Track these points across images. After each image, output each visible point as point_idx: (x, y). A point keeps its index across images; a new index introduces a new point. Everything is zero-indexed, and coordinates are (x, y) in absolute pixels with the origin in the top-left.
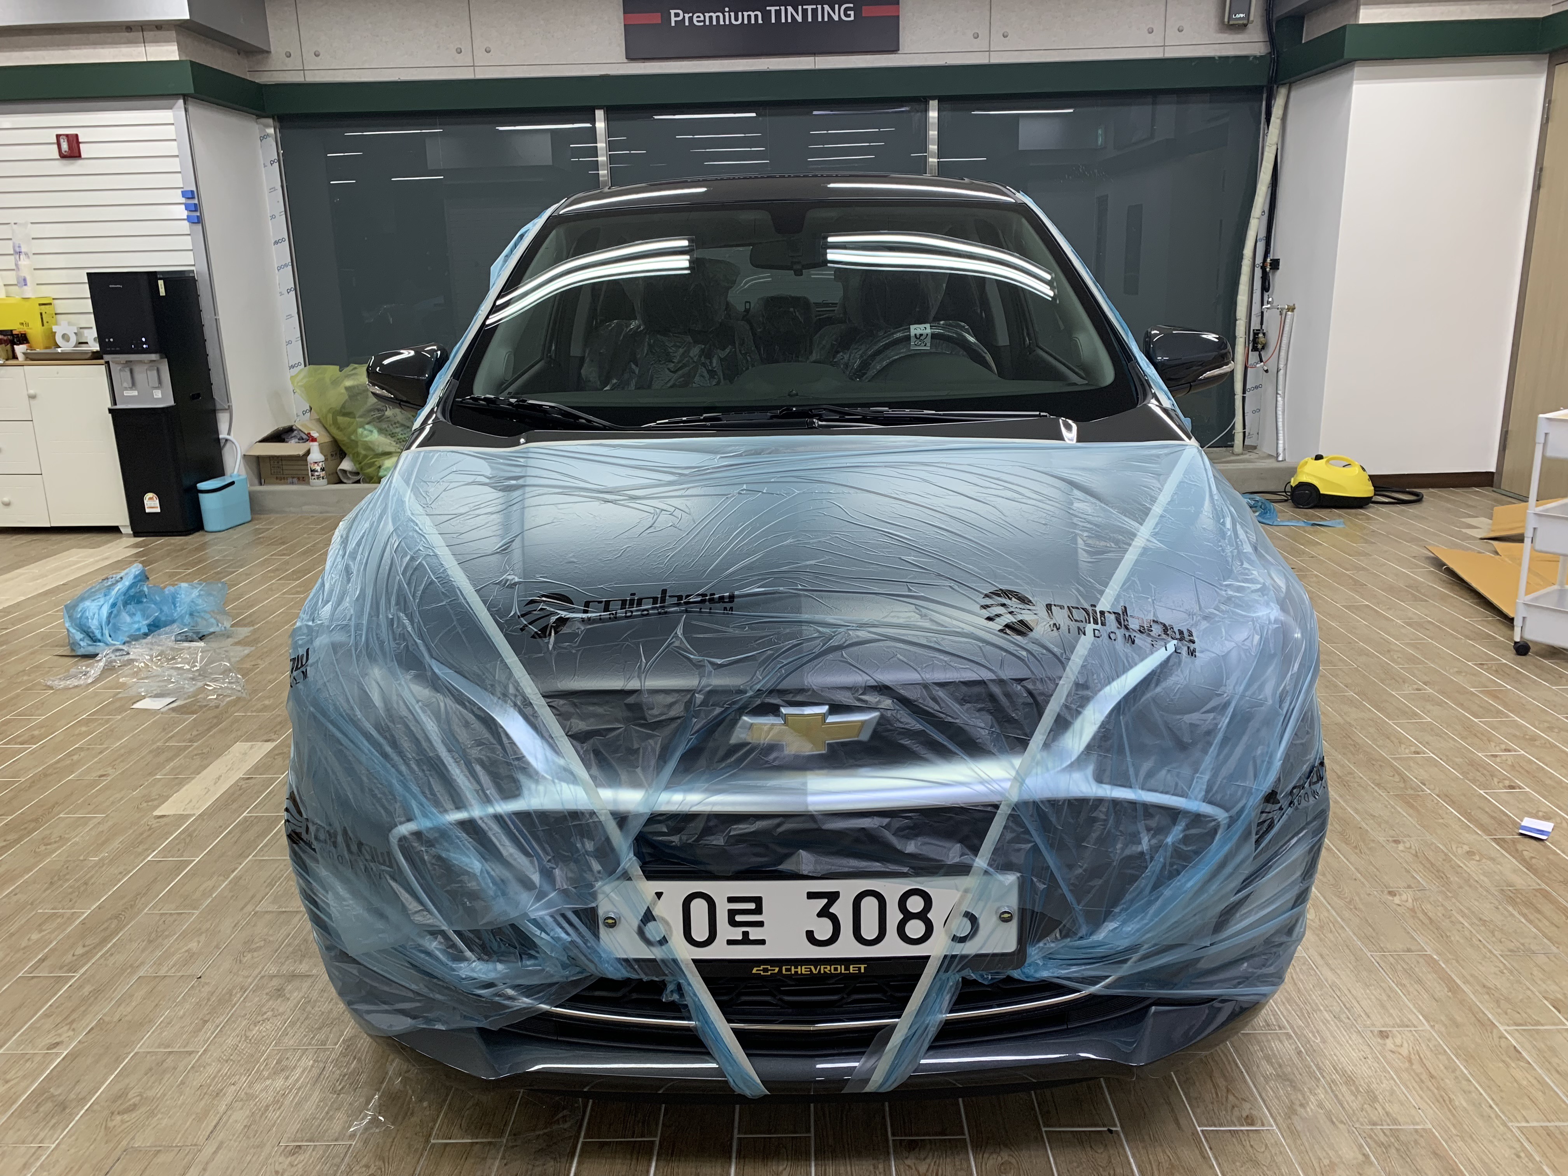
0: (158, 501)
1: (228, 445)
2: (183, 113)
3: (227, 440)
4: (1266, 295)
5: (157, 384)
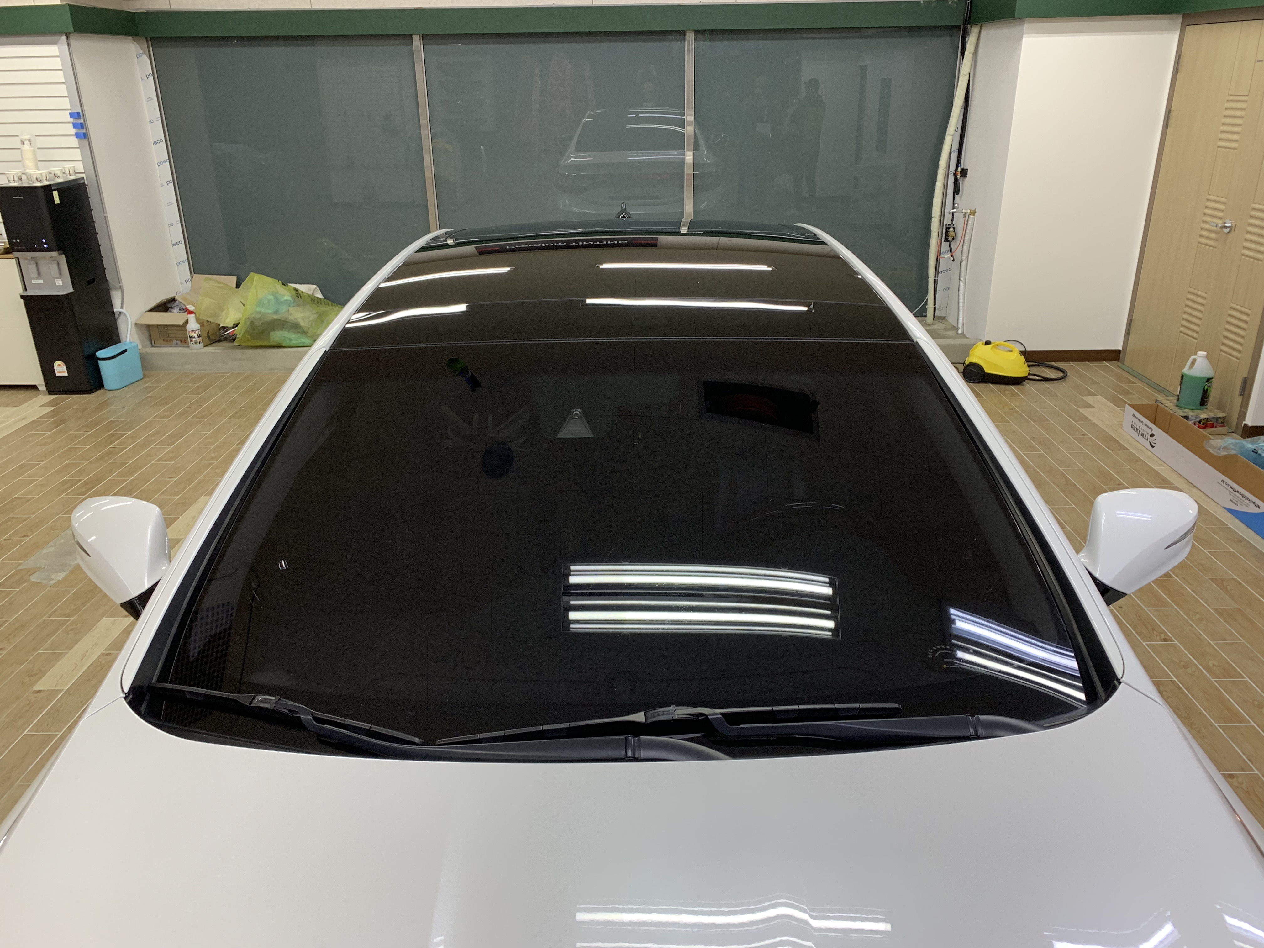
0: (65, 367)
1: (122, 316)
2: (67, 47)
3: (120, 313)
4: (957, 197)
5: (58, 275)
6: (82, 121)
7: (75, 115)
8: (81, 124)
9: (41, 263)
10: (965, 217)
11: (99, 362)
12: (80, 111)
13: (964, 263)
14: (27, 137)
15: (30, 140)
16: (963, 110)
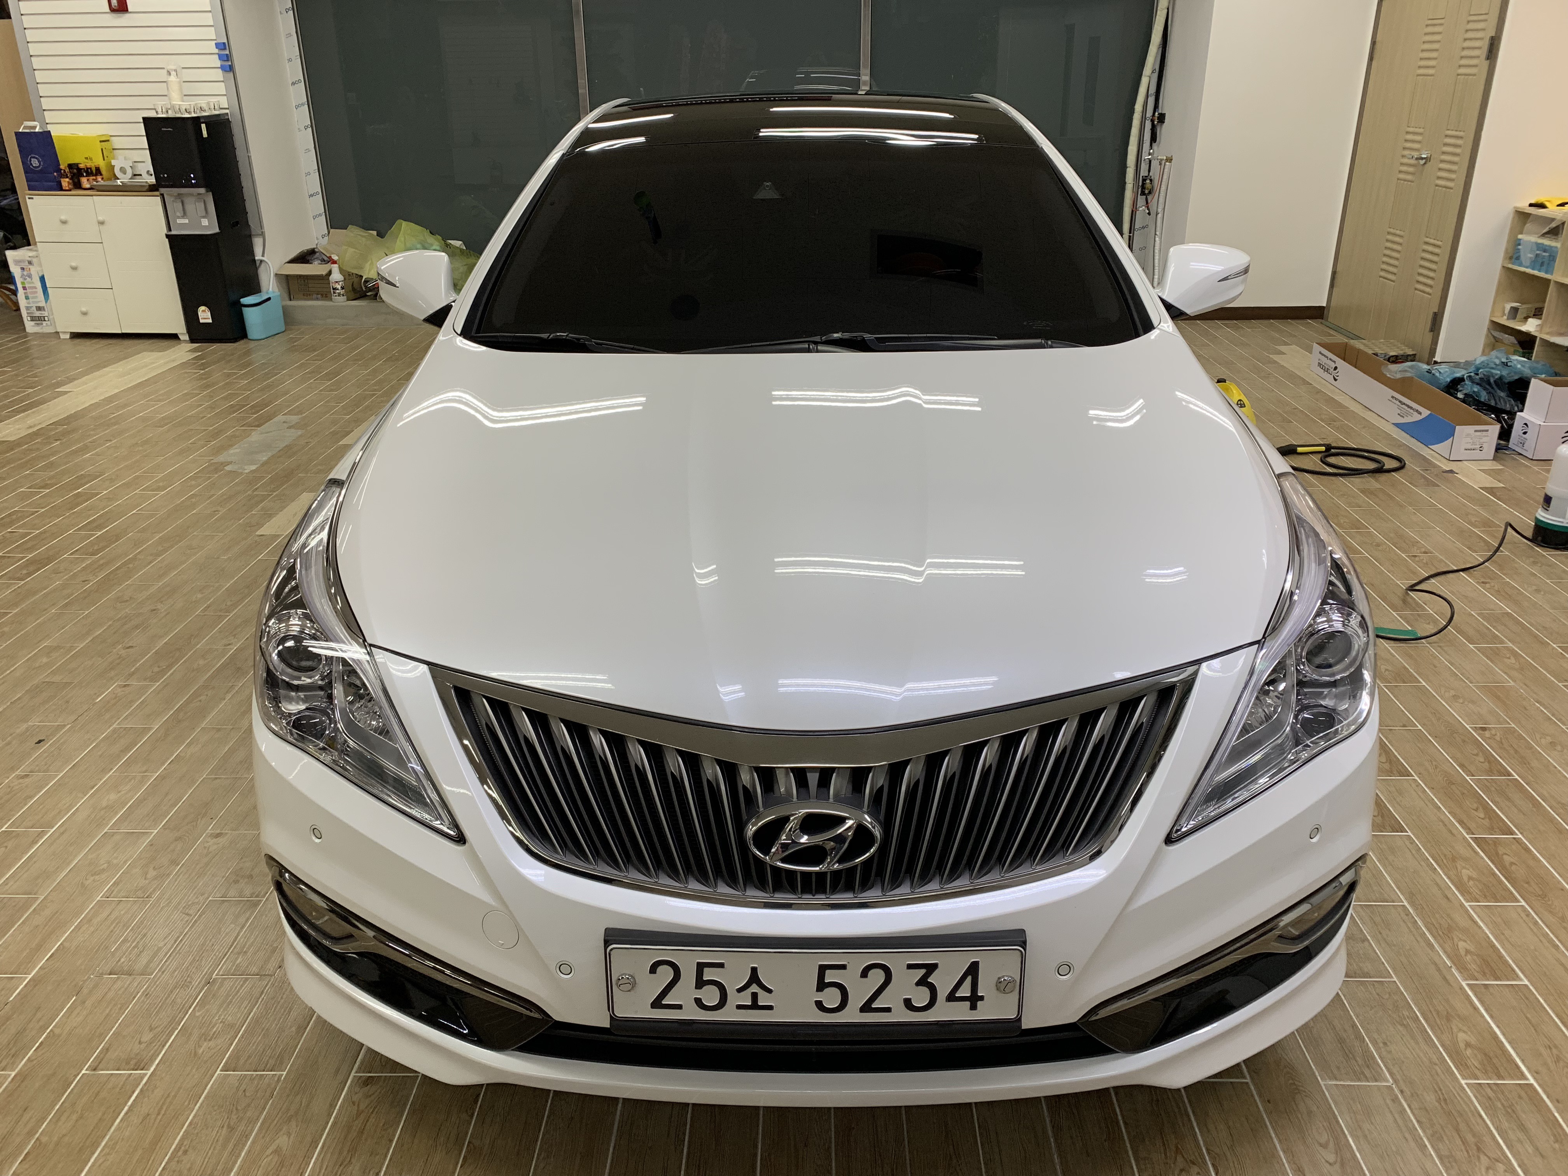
0: (209, 314)
1: (263, 265)
3: (261, 261)
4: (1154, 144)
5: (204, 214)
6: (227, 52)
7: (221, 46)
8: (227, 55)
9: (186, 200)
10: (1160, 164)
11: (245, 310)
12: (226, 41)
13: (1160, 216)
14: (173, 67)
15: (176, 71)
16: (1161, 49)
